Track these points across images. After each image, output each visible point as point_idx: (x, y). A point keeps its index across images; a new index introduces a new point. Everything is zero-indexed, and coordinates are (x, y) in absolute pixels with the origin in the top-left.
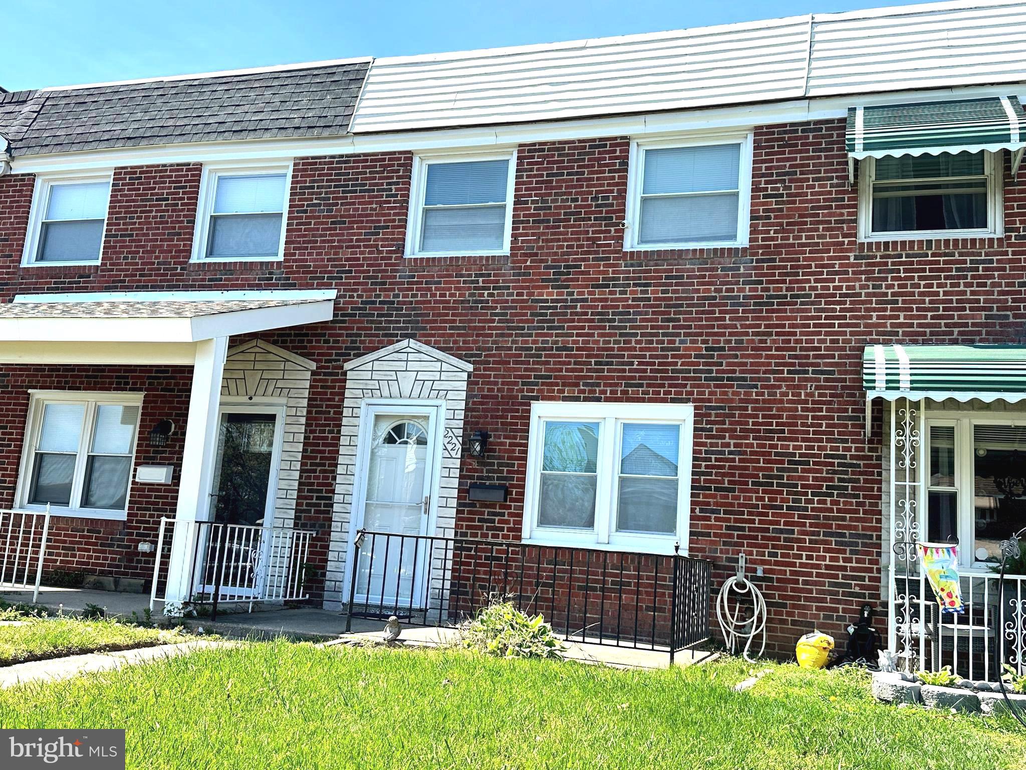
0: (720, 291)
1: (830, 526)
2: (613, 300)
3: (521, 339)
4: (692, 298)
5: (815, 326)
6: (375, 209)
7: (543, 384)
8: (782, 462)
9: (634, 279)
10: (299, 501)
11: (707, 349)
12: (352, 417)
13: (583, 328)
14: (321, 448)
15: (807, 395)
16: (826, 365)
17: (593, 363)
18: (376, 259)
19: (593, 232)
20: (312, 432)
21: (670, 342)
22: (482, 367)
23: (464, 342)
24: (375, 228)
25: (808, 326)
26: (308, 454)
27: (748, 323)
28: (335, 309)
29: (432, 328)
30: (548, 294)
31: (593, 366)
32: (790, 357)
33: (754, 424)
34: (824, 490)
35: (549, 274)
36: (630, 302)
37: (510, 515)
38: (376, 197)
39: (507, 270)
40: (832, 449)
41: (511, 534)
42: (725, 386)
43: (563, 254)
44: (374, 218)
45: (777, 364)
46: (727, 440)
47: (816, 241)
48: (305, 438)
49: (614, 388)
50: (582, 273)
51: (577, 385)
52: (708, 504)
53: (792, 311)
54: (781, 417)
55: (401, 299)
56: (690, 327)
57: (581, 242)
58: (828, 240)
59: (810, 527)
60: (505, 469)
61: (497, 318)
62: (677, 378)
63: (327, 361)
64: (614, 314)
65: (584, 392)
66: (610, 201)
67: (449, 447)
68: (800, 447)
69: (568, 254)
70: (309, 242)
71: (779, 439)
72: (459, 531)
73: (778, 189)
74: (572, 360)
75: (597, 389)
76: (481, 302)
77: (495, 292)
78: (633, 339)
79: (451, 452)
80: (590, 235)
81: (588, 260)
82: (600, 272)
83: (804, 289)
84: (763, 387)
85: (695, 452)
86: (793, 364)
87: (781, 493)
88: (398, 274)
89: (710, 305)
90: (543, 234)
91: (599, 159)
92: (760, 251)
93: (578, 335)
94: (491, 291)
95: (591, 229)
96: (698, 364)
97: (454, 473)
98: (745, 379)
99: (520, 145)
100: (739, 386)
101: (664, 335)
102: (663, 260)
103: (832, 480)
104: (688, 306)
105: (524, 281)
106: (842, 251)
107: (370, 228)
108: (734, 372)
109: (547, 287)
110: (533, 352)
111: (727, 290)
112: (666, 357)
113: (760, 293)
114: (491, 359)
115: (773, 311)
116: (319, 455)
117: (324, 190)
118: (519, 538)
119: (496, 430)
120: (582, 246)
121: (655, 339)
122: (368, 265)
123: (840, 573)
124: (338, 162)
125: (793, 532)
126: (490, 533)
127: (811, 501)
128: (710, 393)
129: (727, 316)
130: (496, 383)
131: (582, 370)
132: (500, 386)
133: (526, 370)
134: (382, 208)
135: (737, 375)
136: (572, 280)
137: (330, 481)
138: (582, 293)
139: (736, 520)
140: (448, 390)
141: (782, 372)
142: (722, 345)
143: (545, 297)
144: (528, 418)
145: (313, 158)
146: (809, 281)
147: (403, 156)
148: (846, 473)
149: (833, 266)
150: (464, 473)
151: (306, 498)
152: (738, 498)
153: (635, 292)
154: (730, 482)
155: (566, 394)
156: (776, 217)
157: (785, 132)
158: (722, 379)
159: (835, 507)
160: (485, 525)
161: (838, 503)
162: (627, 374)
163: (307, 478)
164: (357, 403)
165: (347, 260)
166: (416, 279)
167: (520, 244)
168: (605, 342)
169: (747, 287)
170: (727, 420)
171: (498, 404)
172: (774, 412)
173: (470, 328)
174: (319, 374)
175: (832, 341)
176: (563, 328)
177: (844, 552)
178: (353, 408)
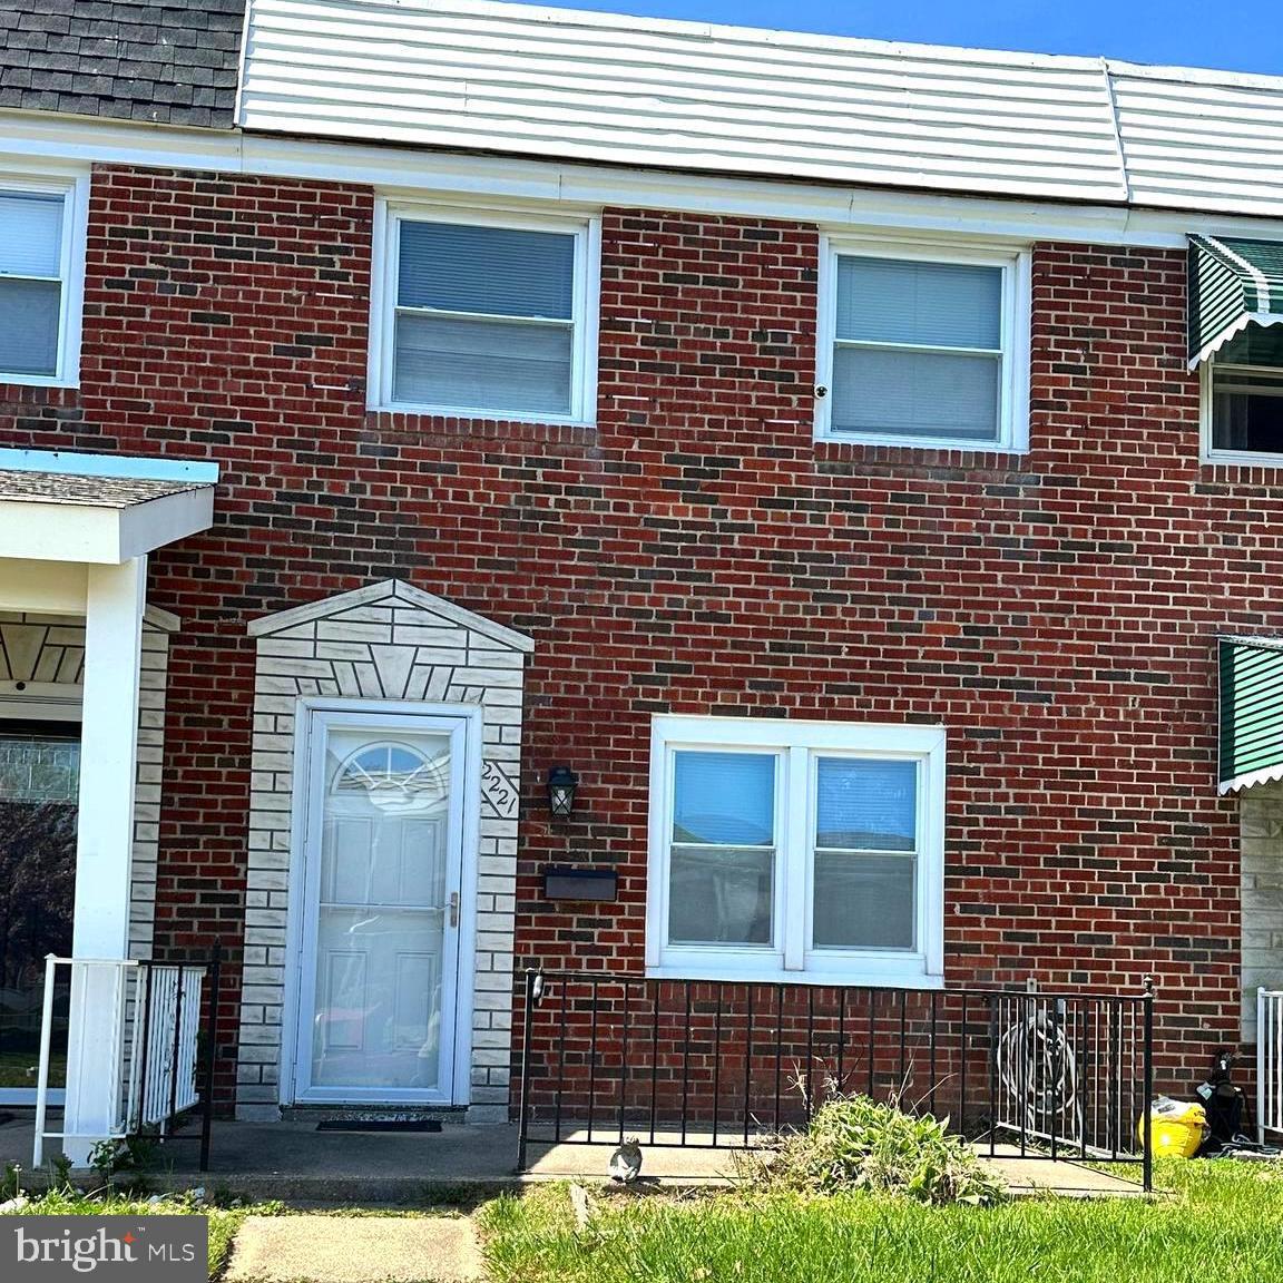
0: (986, 529)
1: (1165, 929)
2: (799, 532)
3: (627, 593)
4: (939, 539)
5: (1139, 599)
6: (298, 300)
7: (675, 681)
8: (1091, 826)
9: (836, 495)
10: (161, 905)
11: (967, 630)
12: (276, 733)
13: (747, 580)
14: (204, 796)
15: (1127, 714)
16: (1157, 665)
17: (767, 646)
18: (306, 406)
19: (760, 400)
20: (180, 761)
21: (904, 615)
22: (552, 644)
23: (513, 593)
24: (300, 339)
25: (1128, 599)
26: (176, 807)
27: (1032, 588)
28: (217, 505)
29: (440, 561)
30: (677, 511)
31: (768, 653)
32: (1102, 650)
33: (1047, 761)
34: (1156, 870)
35: (676, 472)
36: (831, 538)
37: (622, 924)
38: (298, 273)
39: (593, 455)
40: (1167, 803)
41: (625, 959)
42: (1000, 696)
43: (704, 436)
44: (296, 319)
45: (1081, 662)
46: (1003, 789)
47: (1138, 455)
48: (165, 774)
49: (807, 694)
50: (741, 476)
51: (740, 686)
52: (975, 897)
53: (1103, 572)
54: (1087, 750)
55: (368, 496)
56: (936, 590)
57: (737, 418)
58: (1156, 455)
59: (1135, 931)
60: (609, 839)
61: (577, 550)
62: (918, 680)
63: (204, 615)
64: (802, 557)
65: (752, 698)
66: (789, 344)
67: (495, 797)
68: (1118, 802)
69: (713, 437)
70: (141, 353)
71: (1086, 788)
72: (521, 956)
73: (1076, 358)
74: (729, 639)
75: (777, 695)
76: (544, 516)
77: (569, 498)
78: (839, 606)
79: (499, 807)
80: (753, 405)
81: (749, 451)
82: (774, 478)
83: (1120, 535)
84: (1059, 699)
85: (949, 808)
86: (1106, 663)
87: (1090, 876)
88: (358, 444)
89: (970, 553)
90: (663, 393)
91: (764, 261)
92: (1051, 465)
93: (737, 593)
94: (563, 496)
95: (754, 394)
96: (952, 656)
97: (507, 847)
98: (1029, 685)
99: (608, 210)
100: (1021, 697)
101: (893, 601)
102: (888, 465)
103: (1166, 854)
104: (934, 551)
105: (627, 482)
106: (1178, 476)
107: (288, 338)
108: (1012, 672)
109: (675, 498)
110: (653, 620)
111: (999, 529)
112: (898, 641)
113: (1050, 537)
114: (570, 630)
115: (1074, 570)
116: (202, 811)
117: (171, 243)
118: (641, 965)
119: (588, 766)
120: (737, 425)
121: (877, 608)
122: (288, 418)
123: (1181, 1003)
124: (200, 188)
125: (1108, 940)
126: (585, 959)
127: (1134, 890)
128: (975, 708)
129: (1000, 575)
130: (583, 677)
131: (746, 659)
132: (590, 683)
133: (640, 653)
134: (313, 300)
135: (1018, 677)
136: (721, 488)
137: (232, 863)
138: (743, 515)
139: (1021, 924)
140: (485, 687)
141: (1088, 675)
142: (991, 624)
143: (671, 517)
144: (647, 744)
145: (139, 169)
146: (1127, 523)
147: (355, 195)
148: (1187, 842)
149: (1164, 500)
150: (526, 847)
151: (177, 898)
152: (1023, 886)
153: (839, 520)
154: (1009, 860)
155: (719, 702)
156: (1075, 407)
157: (1086, 260)
158: (993, 684)
159: (1172, 898)
160: (574, 944)
161: (1175, 891)
162: (830, 669)
163: (174, 857)
164: (285, 706)
165: (237, 401)
166: (399, 458)
167: (616, 409)
168: (788, 609)
169: (1031, 525)
170: (1002, 754)
171: (589, 715)
172: (1077, 743)
173: (523, 566)
174: (189, 641)
175: (1165, 627)
176: (708, 578)
177: (1186, 969)
178: (276, 715)
